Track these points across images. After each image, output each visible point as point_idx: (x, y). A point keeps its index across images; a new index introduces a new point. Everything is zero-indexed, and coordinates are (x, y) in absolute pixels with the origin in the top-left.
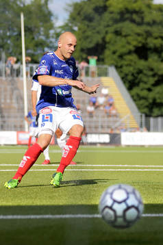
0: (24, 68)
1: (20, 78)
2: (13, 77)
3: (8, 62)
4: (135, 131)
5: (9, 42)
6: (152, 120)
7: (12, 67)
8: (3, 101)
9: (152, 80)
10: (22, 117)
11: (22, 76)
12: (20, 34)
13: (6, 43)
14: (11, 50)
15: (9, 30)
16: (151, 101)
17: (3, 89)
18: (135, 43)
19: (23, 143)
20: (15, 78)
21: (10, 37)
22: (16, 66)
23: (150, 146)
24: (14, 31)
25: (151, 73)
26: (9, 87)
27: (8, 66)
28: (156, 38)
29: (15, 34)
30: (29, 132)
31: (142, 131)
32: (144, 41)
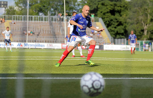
0: (65, 18)
1: (63, 22)
2: (61, 21)
3: (59, 15)
4: (109, 44)
5: (59, 7)
6: (116, 40)
7: (60, 17)
8: (56, 31)
9: (116, 24)
10: (64, 38)
11: (64, 21)
12: (63, 4)
13: (58, 8)
14: (60, 10)
15: (59, 2)
16: (116, 32)
17: (56, 26)
18: (110, 9)
19: (64, 48)
20: (61, 22)
21: (59, 5)
22: (62, 17)
23: (115, 50)
24: (61, 3)
25: (116, 21)
26: (59, 26)
27: (58, 17)
28: (118, 7)
29: (62, 4)
30: (66, 44)
31: (112, 44)
32: (113, 8)
